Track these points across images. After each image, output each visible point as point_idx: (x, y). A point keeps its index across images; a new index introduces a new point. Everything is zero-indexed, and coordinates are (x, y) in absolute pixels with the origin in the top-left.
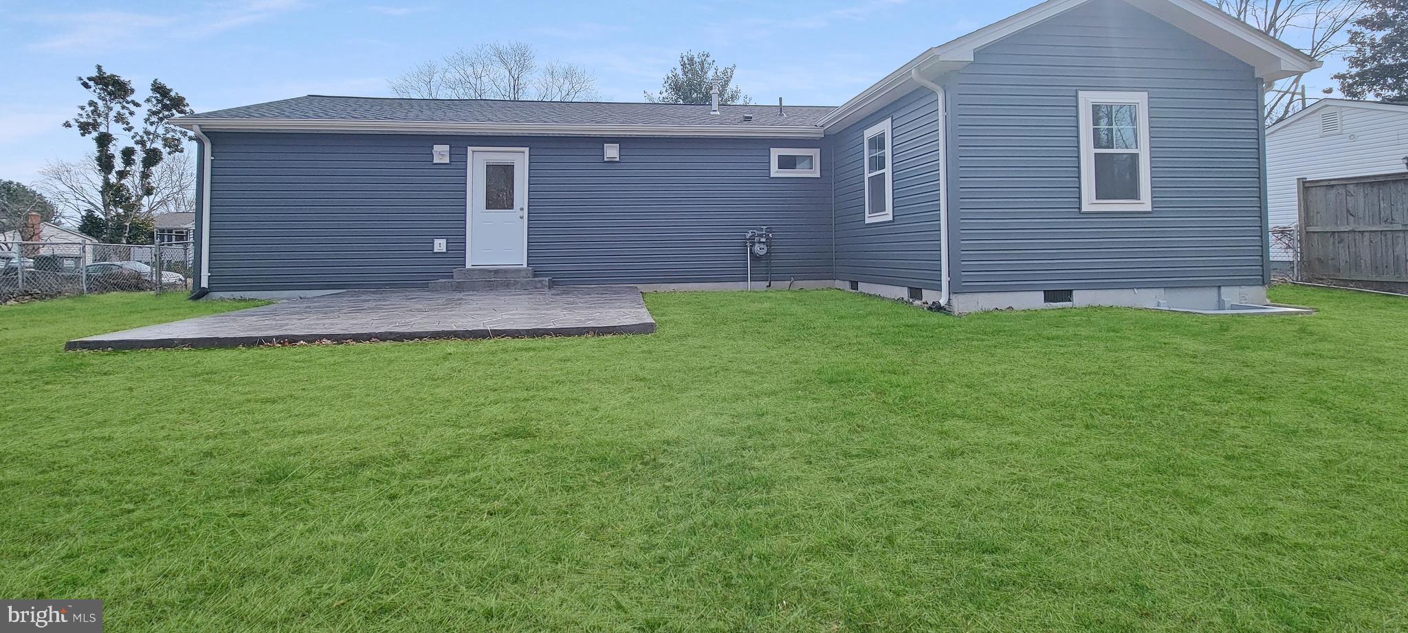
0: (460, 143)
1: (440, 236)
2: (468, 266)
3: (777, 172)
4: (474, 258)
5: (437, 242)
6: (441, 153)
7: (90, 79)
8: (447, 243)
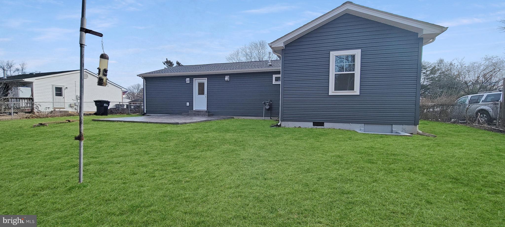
0: (192, 77)
1: (188, 102)
2: (194, 109)
3: (275, 82)
4: (196, 108)
5: (187, 103)
6: (188, 80)
7: (165, 62)
8: (189, 103)
